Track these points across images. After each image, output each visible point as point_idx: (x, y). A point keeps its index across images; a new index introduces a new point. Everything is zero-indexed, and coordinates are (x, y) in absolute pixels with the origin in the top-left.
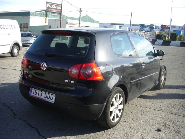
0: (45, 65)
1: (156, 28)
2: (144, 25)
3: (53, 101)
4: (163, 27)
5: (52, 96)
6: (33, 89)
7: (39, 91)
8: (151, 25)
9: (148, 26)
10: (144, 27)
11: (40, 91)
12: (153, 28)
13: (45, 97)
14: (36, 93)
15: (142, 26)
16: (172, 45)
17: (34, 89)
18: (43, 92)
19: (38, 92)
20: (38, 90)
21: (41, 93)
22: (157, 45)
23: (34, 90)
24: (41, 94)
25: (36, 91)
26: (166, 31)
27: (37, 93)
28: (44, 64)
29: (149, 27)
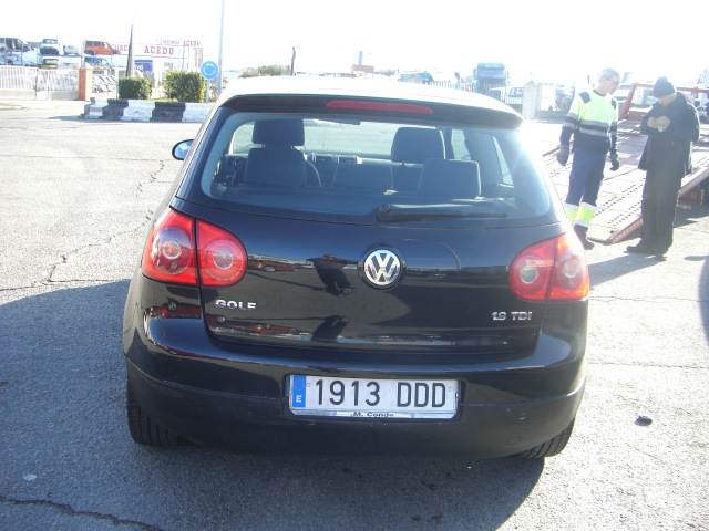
0: (391, 260)
1: (66, 54)
2: (16, 40)
3: (448, 409)
4: (94, 48)
5: (439, 390)
6: (311, 381)
7: (356, 384)
8: (45, 41)
9: (33, 45)
10: (17, 48)
11: (363, 383)
12: (55, 52)
13: (399, 405)
14: (337, 399)
15: (10, 46)
16: (190, 117)
17: (317, 379)
18: (381, 382)
19: (349, 390)
20: (348, 382)
21: (373, 388)
22: (133, 121)
23: (320, 383)
24: (375, 393)
25: (337, 388)
26: (104, 62)
27: (342, 393)
28: (383, 256)
29: (37, 51)
